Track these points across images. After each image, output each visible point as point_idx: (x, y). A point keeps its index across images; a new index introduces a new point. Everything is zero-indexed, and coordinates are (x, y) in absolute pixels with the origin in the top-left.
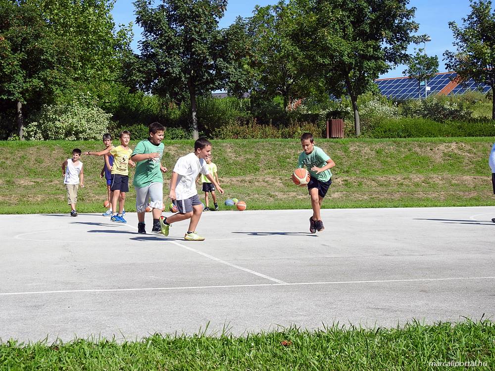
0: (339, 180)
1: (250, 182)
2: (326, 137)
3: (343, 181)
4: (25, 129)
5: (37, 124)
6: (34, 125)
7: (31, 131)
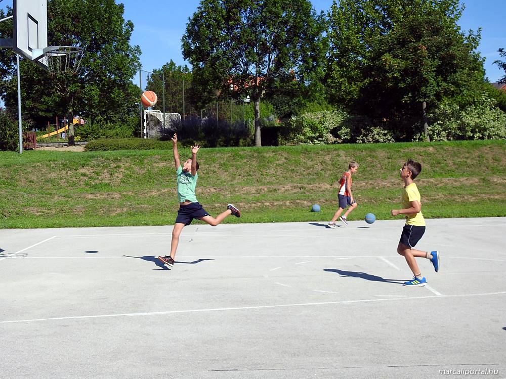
4: (429, 128)
5: (441, 122)
6: (438, 124)
7: (436, 130)
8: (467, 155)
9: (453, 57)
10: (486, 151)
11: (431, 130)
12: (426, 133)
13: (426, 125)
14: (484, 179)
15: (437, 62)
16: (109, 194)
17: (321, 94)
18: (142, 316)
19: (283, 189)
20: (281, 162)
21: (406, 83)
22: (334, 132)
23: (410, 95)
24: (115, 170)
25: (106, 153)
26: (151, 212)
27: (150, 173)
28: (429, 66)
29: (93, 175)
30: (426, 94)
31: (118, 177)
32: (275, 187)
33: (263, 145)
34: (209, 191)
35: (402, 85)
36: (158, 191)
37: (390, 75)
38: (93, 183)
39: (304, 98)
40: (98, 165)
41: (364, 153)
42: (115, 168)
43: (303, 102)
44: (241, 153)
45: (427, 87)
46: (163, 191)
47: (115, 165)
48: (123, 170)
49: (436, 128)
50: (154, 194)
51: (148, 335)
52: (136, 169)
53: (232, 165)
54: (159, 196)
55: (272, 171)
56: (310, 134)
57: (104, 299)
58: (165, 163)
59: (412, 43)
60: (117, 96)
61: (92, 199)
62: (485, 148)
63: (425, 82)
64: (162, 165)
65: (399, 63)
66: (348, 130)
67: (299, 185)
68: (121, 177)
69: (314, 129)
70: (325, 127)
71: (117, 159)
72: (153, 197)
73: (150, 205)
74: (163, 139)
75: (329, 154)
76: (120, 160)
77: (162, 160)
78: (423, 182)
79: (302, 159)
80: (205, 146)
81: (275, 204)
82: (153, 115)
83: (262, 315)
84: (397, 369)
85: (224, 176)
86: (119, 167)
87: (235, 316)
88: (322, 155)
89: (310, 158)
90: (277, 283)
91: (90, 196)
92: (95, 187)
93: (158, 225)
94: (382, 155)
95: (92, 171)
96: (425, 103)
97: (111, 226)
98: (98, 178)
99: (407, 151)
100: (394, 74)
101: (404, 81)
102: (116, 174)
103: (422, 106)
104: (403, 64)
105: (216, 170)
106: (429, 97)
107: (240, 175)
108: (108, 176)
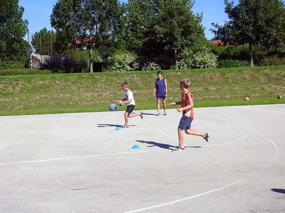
4: (178, 63)
5: (184, 60)
6: (183, 61)
7: (182, 64)
8: (197, 76)
9: (189, 27)
10: (206, 74)
11: (179, 64)
12: (177, 65)
13: (177, 61)
14: (205, 88)
15: (182, 29)
16: (13, 98)
17: (124, 46)
18: (34, 162)
19: (105, 94)
20: (104, 81)
21: (166, 40)
22: (131, 65)
23: (168, 46)
24: (16, 85)
25: (11, 77)
26: (36, 107)
27: (35, 87)
28: (178, 32)
29: (4, 88)
30: (176, 45)
31: (17, 89)
32: (101, 93)
33: (94, 72)
34: (66, 96)
35: (164, 41)
36: (39, 96)
37: (158, 36)
38: (4, 93)
39: (115, 48)
40: (7, 83)
41: (146, 76)
42: (16, 84)
43: (114, 50)
44: (83, 76)
45: (177, 42)
46: (42, 96)
47: (16, 83)
48: (20, 85)
49: (181, 63)
50: (37, 98)
51: (38, 172)
52: (27, 85)
53: (79, 83)
54: (40, 99)
55: (99, 85)
56: (118, 66)
57: (13, 154)
58: (43, 82)
59: (169, 20)
60: (16, 46)
61: (4, 101)
62: (206, 72)
63: (176, 39)
64: (41, 82)
65: (163, 30)
66: (137, 64)
67: (113, 92)
68: (19, 89)
69: (120, 63)
70: (126, 63)
71: (17, 80)
72: (37, 100)
73: (35, 103)
74: (40, 69)
75: (128, 76)
76: (18, 80)
77: (40, 80)
78: (176, 90)
79: (114, 79)
80: (64, 73)
81: (101, 102)
82: (35, 56)
83: (98, 160)
84: (168, 185)
85: (74, 88)
86: (18, 84)
87: (84, 161)
88: (125, 77)
89: (119, 78)
90: (105, 143)
91: (2, 100)
92: (5, 95)
93: (40, 114)
94: (155, 76)
95: (3, 86)
96: (176, 50)
97: (15, 115)
98: (7, 90)
99: (167, 74)
100: (160, 35)
101: (165, 39)
102: (16, 88)
103: (174, 51)
104: (165, 30)
105: (70, 85)
106: (178, 47)
107: (82, 88)
108: (12, 89)
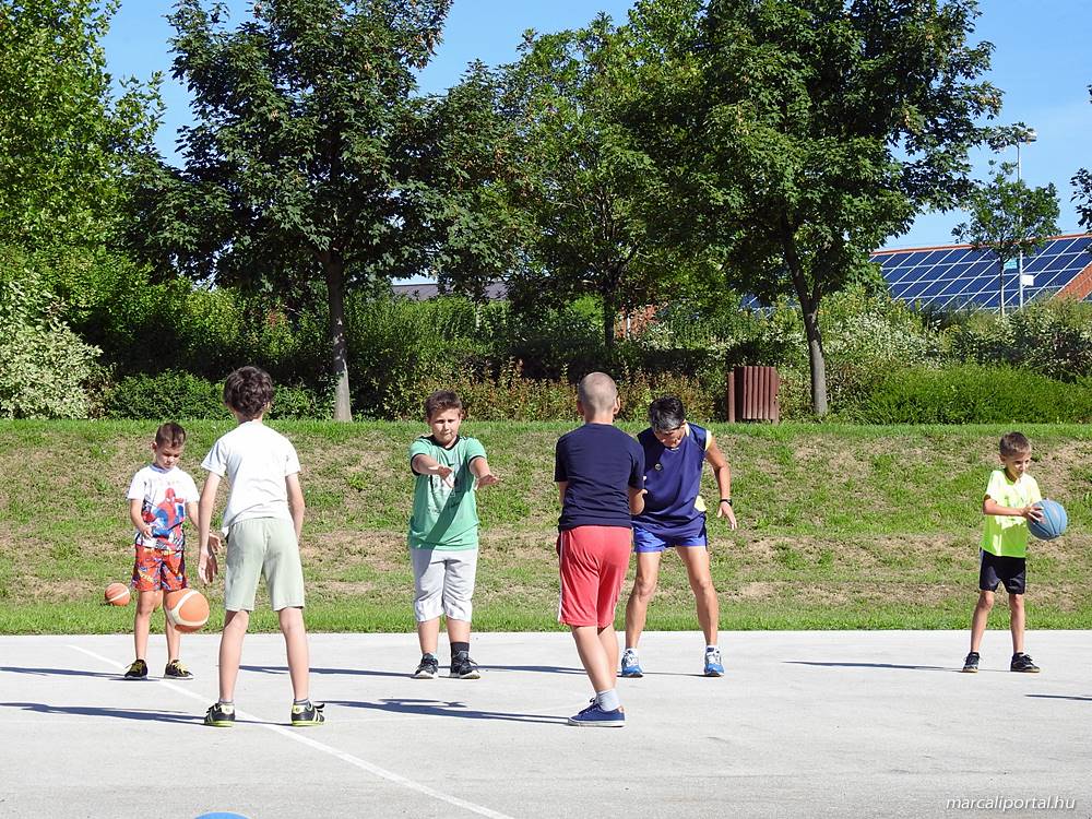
0: (762, 545)
1: (499, 549)
2: (726, 419)
3: (777, 548)
